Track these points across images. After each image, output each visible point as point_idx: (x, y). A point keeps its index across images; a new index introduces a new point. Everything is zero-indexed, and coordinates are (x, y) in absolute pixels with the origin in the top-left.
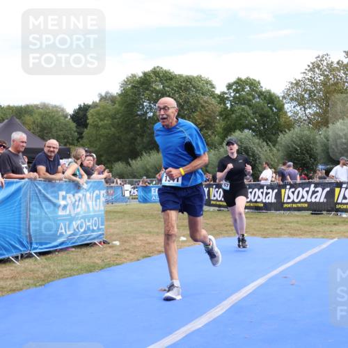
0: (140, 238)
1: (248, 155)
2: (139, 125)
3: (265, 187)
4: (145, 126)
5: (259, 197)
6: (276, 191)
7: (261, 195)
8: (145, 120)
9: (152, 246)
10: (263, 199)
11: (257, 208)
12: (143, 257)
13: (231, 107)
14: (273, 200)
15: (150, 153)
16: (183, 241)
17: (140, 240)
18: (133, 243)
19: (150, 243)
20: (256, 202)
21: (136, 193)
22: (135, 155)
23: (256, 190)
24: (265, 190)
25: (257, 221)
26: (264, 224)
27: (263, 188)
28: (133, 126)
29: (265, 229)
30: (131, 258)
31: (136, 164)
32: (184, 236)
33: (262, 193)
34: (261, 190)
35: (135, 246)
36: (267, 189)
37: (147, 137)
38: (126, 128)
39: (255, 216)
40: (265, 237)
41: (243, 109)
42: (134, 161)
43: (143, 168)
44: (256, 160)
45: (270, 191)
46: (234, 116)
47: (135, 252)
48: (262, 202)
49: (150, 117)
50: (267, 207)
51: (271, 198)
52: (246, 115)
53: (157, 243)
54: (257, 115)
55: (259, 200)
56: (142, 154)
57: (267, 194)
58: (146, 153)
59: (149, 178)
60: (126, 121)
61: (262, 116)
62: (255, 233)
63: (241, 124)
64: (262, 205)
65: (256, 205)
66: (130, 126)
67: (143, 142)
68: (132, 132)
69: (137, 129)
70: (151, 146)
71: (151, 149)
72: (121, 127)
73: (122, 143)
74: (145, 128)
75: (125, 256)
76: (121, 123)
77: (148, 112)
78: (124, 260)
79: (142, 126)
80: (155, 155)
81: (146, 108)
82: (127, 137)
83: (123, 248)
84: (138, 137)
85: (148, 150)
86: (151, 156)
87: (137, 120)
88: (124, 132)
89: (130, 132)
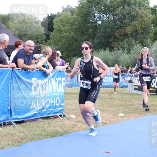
2: (91, 30)
4: (95, 30)
8: (96, 26)
15: (99, 51)
16: (122, 117)
28: (87, 31)
30: (83, 127)
32: (122, 113)
37: (97, 39)
38: (82, 32)
49: (99, 24)
58: (96, 51)
60: (82, 27)
66: (84, 30)
67: (94, 43)
68: (86, 35)
69: (90, 33)
70: (100, 46)
71: (100, 48)
72: (78, 31)
73: (78, 43)
74: (96, 33)
75: (79, 126)
76: (78, 28)
77: (98, 21)
78: (78, 129)
79: (93, 31)
80: (102, 53)
81: (96, 17)
82: (82, 39)
83: (78, 120)
84: (91, 39)
85: (98, 48)
86: (99, 53)
87: (90, 26)
88: (80, 35)
89: (84, 36)
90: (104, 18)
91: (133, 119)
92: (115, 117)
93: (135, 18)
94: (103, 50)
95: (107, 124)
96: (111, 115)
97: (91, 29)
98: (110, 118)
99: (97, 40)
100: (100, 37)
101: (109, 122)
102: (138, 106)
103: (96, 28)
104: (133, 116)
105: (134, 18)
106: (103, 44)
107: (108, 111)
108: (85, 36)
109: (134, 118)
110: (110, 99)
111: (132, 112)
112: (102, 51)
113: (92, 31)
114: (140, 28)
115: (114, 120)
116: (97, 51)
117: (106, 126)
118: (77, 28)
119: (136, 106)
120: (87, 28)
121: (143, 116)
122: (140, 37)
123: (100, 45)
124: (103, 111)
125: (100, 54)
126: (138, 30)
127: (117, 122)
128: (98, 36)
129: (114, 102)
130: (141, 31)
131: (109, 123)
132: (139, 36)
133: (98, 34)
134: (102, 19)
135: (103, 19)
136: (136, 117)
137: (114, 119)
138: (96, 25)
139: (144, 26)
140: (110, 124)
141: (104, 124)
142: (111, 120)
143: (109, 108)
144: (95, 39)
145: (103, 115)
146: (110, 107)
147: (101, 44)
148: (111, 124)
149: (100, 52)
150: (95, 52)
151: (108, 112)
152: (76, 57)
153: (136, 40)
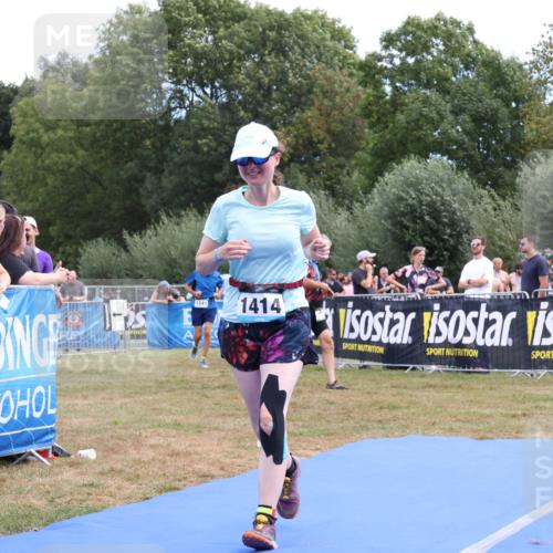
0: (152, 442)
1: (439, 222)
2: (148, 142)
3: (483, 306)
4: (165, 144)
5: (467, 333)
6: (513, 315)
7: (471, 327)
8: (167, 128)
9: (181, 462)
10: (477, 336)
11: (462, 362)
12: (160, 492)
13: (394, 95)
14: (506, 341)
15: (179, 216)
17: (152, 446)
18: (133, 454)
19: (178, 454)
20: (460, 345)
21: (142, 322)
22: (140, 221)
23: (460, 313)
24: (484, 314)
25: (460, 396)
26: (479, 403)
27: (478, 309)
28: (134, 145)
29: (483, 416)
30: (127, 492)
31: (144, 245)
33: (476, 321)
34: (474, 314)
35: (139, 462)
36: (489, 310)
37: (171, 173)
38: (116, 149)
39: (456, 381)
40: (482, 439)
41: (426, 101)
42: (136, 237)
43: (160, 257)
44: (459, 235)
45: (497, 315)
46: (401, 118)
47: (138, 476)
48: (474, 346)
49: (178, 121)
50: (488, 358)
51: (500, 336)
52: (434, 115)
53: (196, 453)
54: (466, 117)
55: (467, 341)
56: (158, 220)
57: (489, 323)
58: (168, 215)
59: (177, 283)
60: (116, 131)
61: (478, 119)
62: (456, 426)
63: (419, 139)
64: (475, 353)
65: (460, 352)
66: (126, 144)
67: (161, 188)
68: (132, 160)
69: (145, 153)
70: (183, 199)
71: (184, 206)
72: (102, 147)
73: (105, 189)
74: (167, 151)
75: (112, 489)
76: (102, 136)
77: (175, 108)
78: (107, 498)
79: (158, 145)
80: (193, 222)
81: (168, 96)
82: (118, 173)
83: (107, 468)
84: (148, 175)
85: (176, 207)
86: (183, 225)
87: (146, 128)
88: (109, 162)
89: (127, 162)
90: (196, 98)
91: (307, 456)
92: (243, 452)
93: (303, 99)
94: (195, 211)
95: (213, 477)
96: (227, 446)
97: (150, 138)
98: (226, 456)
99: (172, 178)
100: (182, 165)
101: (222, 469)
102: (325, 410)
103: (167, 134)
104: (304, 445)
105: (300, 97)
106: (195, 193)
107: (216, 429)
108: (130, 164)
109: (309, 452)
110: (224, 387)
111: (301, 430)
112: (191, 216)
113: (153, 145)
114: (322, 134)
115: (239, 461)
116: (175, 219)
117: (211, 484)
118: (98, 134)
119: (317, 411)
120: (134, 136)
121: (342, 445)
122: (324, 164)
123: (183, 195)
124: (199, 432)
125: (184, 229)
126: (315, 140)
127: (251, 468)
128: (175, 164)
129: (236, 398)
130: (326, 145)
131: (223, 473)
132: (320, 162)
133: (175, 154)
134: (187, 103)
135: (191, 103)
136: (317, 449)
137: (239, 457)
138: (168, 125)
139: (337, 127)
140: (223, 476)
141: (204, 476)
142: (228, 461)
143: (220, 420)
144: (166, 173)
145: (199, 445)
146: (224, 415)
147: (186, 191)
148: (229, 476)
149: (184, 219)
150: (166, 222)
151: (216, 433)
152: (100, 239)
153: (309, 175)
